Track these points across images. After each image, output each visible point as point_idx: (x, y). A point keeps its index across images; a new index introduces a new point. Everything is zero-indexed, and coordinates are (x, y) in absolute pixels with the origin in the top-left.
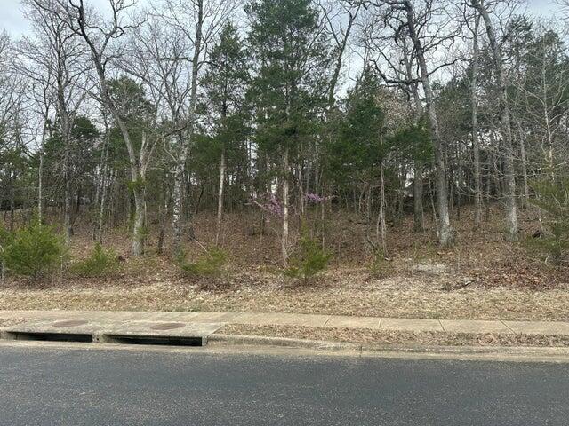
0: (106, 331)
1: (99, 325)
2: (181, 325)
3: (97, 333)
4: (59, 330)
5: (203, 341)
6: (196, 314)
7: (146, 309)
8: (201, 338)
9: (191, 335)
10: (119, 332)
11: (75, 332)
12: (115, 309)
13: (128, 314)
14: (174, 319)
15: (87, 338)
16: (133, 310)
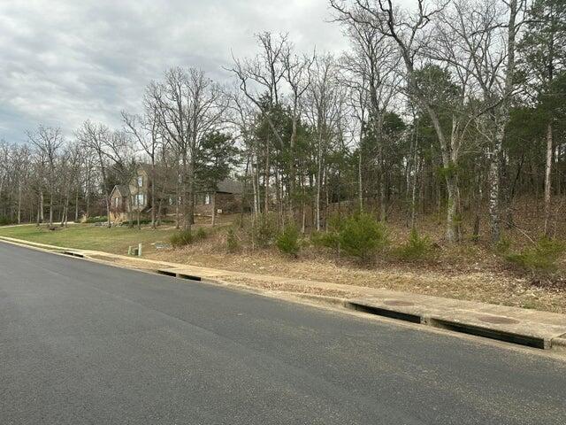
0: (434, 316)
1: (425, 309)
2: (515, 322)
3: (425, 315)
4: (391, 308)
5: (545, 344)
6: (530, 312)
7: (470, 299)
8: (543, 340)
9: (530, 335)
10: (446, 318)
11: (405, 312)
12: (437, 295)
13: (451, 301)
14: (503, 313)
15: (415, 319)
16: (456, 298)
